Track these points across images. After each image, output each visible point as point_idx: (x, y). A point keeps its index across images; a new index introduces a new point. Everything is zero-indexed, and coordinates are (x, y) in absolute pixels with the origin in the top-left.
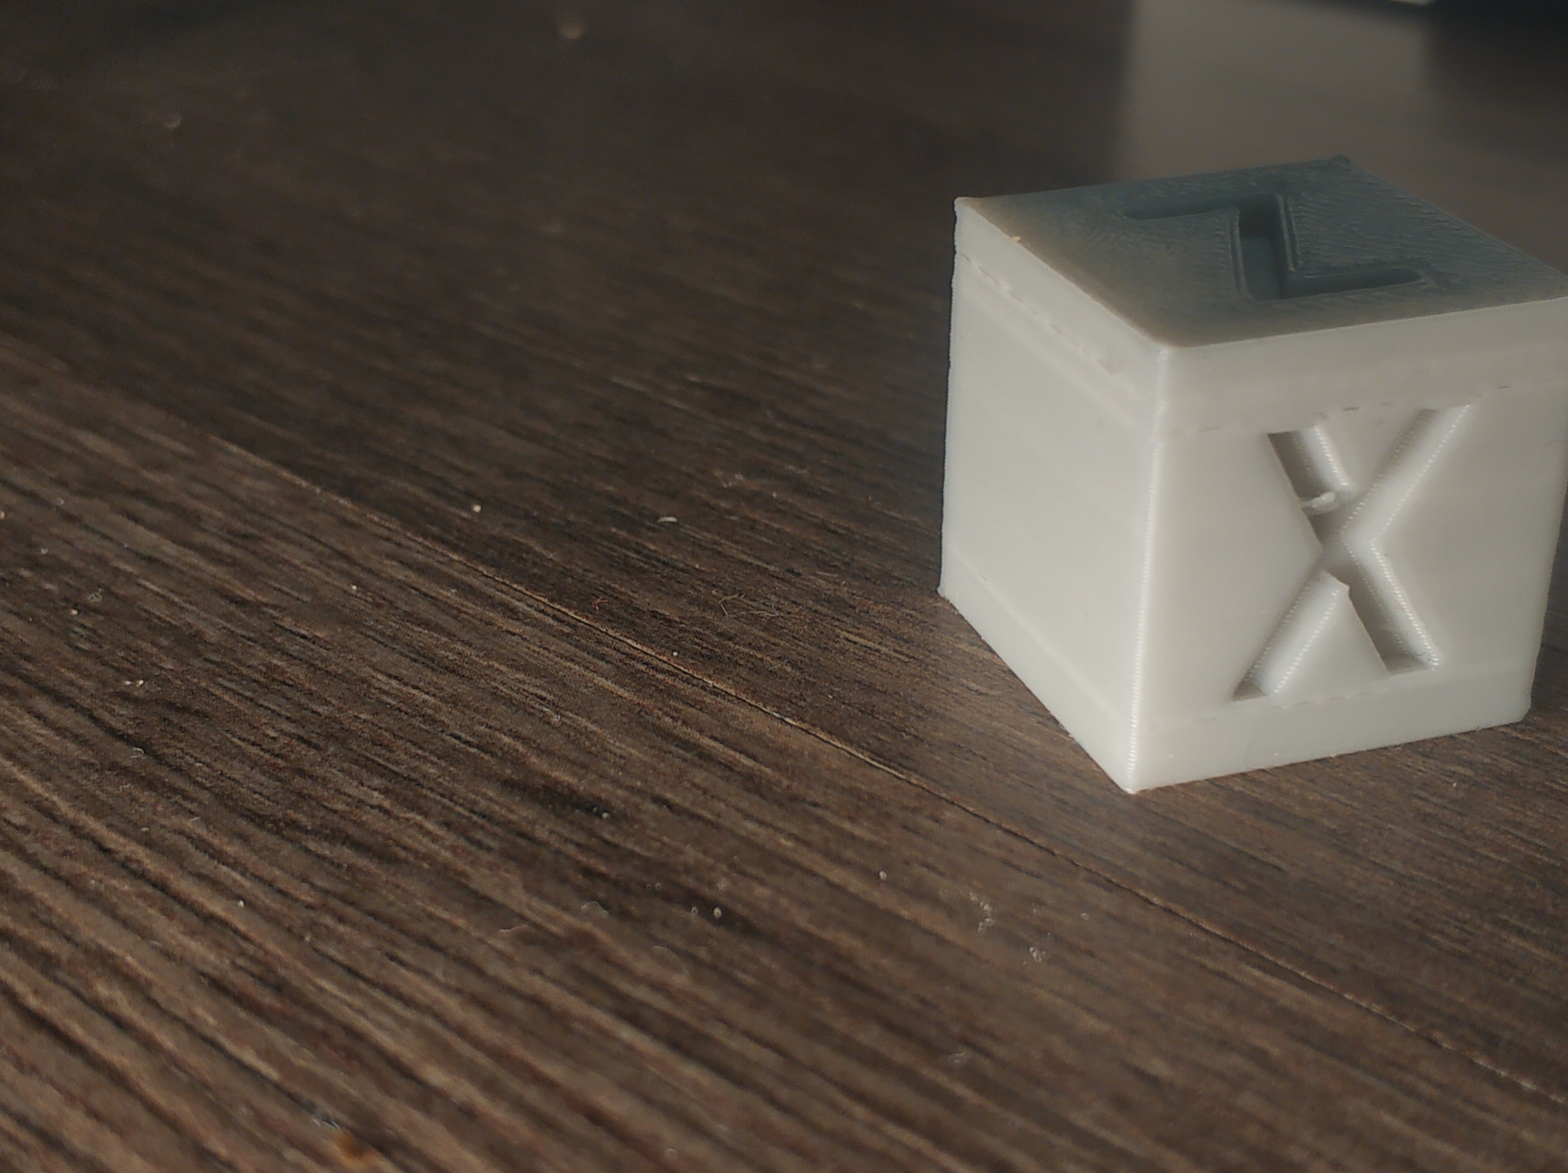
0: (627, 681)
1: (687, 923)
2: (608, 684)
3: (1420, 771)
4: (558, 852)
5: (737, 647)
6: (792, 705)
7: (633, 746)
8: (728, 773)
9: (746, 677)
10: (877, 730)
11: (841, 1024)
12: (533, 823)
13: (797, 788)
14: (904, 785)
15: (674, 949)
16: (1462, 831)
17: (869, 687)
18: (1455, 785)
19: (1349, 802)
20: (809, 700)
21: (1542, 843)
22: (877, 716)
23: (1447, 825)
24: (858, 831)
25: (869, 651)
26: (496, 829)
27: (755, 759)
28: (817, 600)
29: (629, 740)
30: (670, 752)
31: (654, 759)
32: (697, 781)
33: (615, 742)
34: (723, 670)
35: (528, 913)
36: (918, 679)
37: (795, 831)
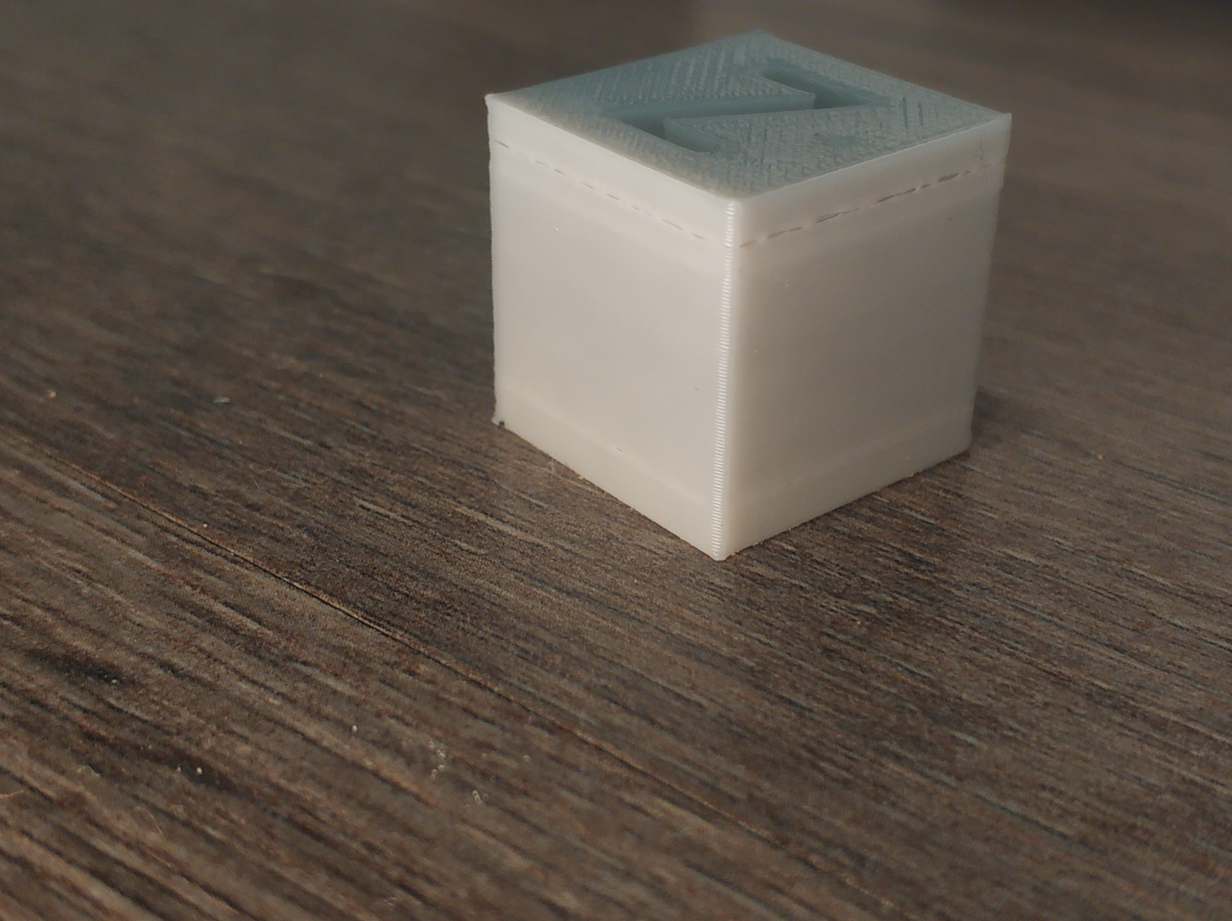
0: (158, 552)
1: (170, 781)
2: (140, 556)
3: (832, 610)
4: (66, 718)
5: (263, 517)
6: (303, 571)
7: (152, 614)
8: (233, 637)
9: (266, 546)
10: (374, 591)
11: (291, 874)
12: (47, 690)
13: (293, 648)
14: (389, 641)
15: (155, 809)
16: (859, 665)
17: (374, 550)
18: (859, 623)
19: (767, 641)
20: (318, 565)
21: (926, 674)
22: (376, 577)
23: (848, 660)
24: (340, 687)
25: (380, 517)
26: (13, 697)
27: (259, 621)
28: (342, 472)
29: (149, 609)
30: (185, 619)
31: (169, 626)
32: (204, 645)
33: (136, 611)
34: (246, 540)
35: (27, 778)
36: (417, 542)
37: (284, 690)
